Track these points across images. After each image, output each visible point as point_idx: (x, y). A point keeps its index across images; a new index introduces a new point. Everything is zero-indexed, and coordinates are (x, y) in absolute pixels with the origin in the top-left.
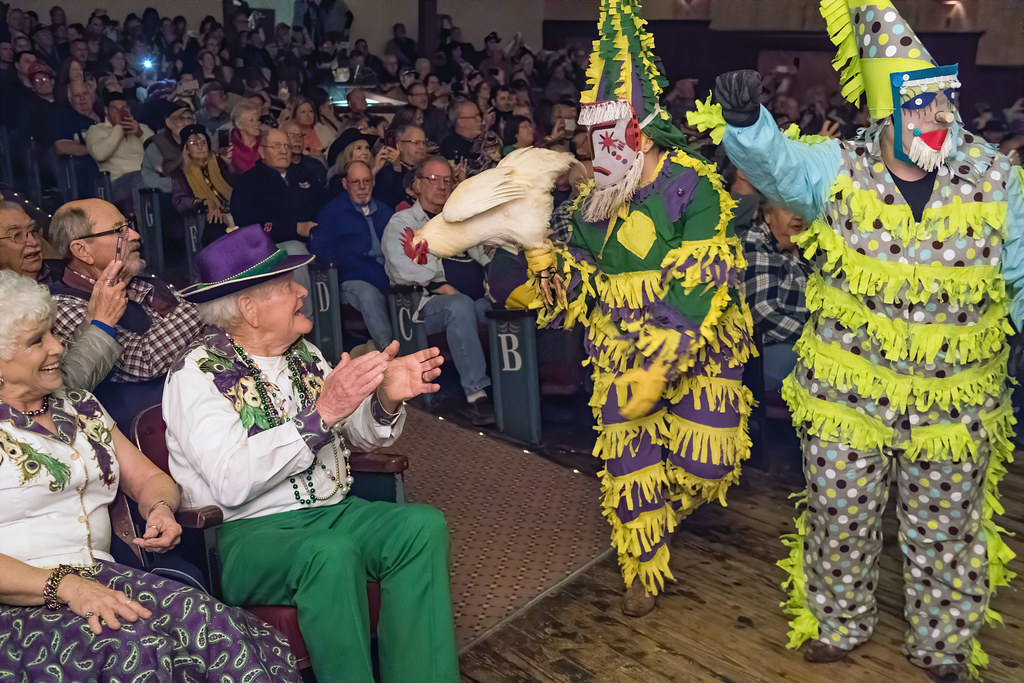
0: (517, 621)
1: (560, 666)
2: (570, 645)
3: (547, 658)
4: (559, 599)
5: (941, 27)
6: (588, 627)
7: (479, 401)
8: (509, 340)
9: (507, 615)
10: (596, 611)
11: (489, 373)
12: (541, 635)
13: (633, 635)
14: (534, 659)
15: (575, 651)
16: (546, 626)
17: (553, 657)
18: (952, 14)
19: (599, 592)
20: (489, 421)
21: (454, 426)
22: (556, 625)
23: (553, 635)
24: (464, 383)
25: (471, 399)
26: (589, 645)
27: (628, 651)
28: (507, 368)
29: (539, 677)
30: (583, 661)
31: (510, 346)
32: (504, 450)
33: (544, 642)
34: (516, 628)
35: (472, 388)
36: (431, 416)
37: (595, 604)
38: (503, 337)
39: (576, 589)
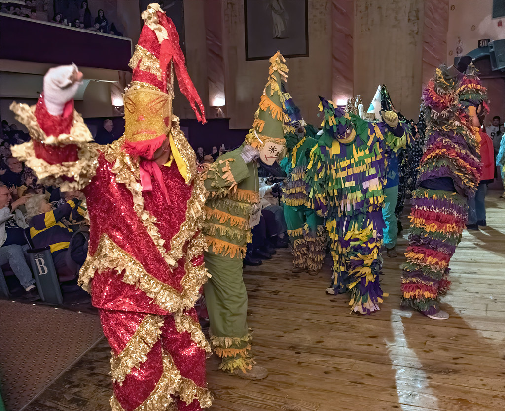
0: (52, 386)
1: (72, 401)
2: (77, 390)
3: (66, 399)
4: (72, 371)
5: (216, 117)
6: (85, 380)
7: (31, 290)
8: (40, 261)
9: (46, 385)
10: (89, 372)
11: (33, 277)
12: (63, 390)
13: (105, 377)
14: (60, 401)
15: (79, 392)
16: (65, 385)
17: (68, 397)
18: (218, 112)
19: (90, 362)
20: (38, 298)
21: (20, 304)
22: (70, 383)
23: (69, 388)
24: (22, 284)
25: (28, 290)
26: (86, 388)
27: (104, 385)
28: (41, 273)
29: (62, 408)
30: (83, 395)
31: (41, 263)
32: (45, 309)
33: (65, 393)
34: (51, 390)
35: (26, 285)
36: (8, 302)
37: (88, 369)
38: (37, 260)
39: (79, 365)
